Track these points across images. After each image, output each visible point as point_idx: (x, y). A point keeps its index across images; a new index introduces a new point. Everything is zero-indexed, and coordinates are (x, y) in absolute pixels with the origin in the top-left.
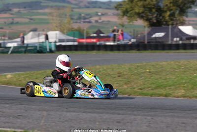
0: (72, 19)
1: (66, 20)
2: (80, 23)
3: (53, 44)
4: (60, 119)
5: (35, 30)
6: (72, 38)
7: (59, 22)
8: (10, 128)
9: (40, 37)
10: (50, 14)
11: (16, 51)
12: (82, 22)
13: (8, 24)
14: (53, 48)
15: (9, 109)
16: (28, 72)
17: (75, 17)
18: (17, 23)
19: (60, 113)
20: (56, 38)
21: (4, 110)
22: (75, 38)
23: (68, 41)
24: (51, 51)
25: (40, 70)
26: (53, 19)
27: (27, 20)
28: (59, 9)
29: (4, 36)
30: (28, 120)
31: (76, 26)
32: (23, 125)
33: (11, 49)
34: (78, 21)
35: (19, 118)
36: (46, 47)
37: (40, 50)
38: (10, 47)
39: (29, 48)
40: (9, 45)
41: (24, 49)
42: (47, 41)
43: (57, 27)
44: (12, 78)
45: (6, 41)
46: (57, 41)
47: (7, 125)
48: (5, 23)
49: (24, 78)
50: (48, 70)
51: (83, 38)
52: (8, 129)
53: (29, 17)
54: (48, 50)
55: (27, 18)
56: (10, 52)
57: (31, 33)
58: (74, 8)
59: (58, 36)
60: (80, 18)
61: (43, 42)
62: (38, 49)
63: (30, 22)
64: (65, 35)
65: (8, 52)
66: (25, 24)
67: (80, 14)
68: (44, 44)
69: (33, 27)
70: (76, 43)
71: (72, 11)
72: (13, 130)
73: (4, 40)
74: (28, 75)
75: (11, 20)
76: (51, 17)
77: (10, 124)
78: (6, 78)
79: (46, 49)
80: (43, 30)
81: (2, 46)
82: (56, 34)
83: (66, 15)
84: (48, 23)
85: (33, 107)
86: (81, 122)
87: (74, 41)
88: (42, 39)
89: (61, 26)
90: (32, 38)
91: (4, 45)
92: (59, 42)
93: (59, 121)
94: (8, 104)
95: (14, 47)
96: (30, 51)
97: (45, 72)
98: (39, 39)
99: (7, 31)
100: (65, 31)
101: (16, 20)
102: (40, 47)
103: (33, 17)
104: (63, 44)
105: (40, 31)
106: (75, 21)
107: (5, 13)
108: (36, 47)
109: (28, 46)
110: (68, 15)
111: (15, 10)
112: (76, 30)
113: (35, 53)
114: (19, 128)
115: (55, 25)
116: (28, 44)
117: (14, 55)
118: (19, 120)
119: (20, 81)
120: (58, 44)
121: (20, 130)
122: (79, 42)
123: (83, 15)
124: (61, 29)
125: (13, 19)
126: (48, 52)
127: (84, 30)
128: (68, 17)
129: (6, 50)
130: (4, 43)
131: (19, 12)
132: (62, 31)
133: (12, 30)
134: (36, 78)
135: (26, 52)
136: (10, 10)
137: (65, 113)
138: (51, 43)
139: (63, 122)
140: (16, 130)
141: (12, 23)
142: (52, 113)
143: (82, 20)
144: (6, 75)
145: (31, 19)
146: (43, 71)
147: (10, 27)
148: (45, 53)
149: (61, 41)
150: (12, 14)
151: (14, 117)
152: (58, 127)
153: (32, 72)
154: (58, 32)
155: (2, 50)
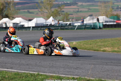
0: (113, 9)
1: (109, 10)
2: (118, 11)
3: (101, 24)
4: (102, 70)
5: (91, 16)
6: (113, 20)
7: (106, 10)
8: (71, 75)
9: (94, 20)
10: (100, 6)
11: (79, 28)
12: (119, 11)
13: (76, 12)
14: (101, 26)
15: (72, 63)
16: (86, 41)
17: (115, 8)
18: (81, 11)
19: (102, 66)
20: (103, 20)
21: (69, 64)
22: (115, 20)
23: (110, 22)
24: (100, 28)
25: (93, 40)
26: (102, 9)
27: (87, 10)
28: (105, 3)
29: (73, 19)
30: (82, 70)
31: (115, 13)
32: (79, 74)
33: (76, 27)
34: (117, 10)
35: (77, 69)
36: (97, 25)
37: (93, 27)
38: (76, 26)
39: (87, 26)
40: (76, 24)
41: (84, 27)
42: (98, 22)
43: (104, 13)
44: (76, 44)
45: (74, 22)
46: (104, 22)
47: (69, 73)
48: (74, 11)
49: (83, 44)
50: (98, 40)
51: (119, 20)
52: (70, 76)
53: (88, 8)
54: (98, 27)
55: (87, 8)
56: (76, 29)
57: (89, 17)
58: (114, 2)
59: (104, 19)
60: (118, 8)
61: (95, 23)
62: (92, 27)
63: (88, 10)
64: (109, 19)
65: (74, 29)
66: (86, 12)
67: (118, 6)
68: (96, 24)
69: (90, 13)
70: (115, 23)
71: (113, 4)
72: (73, 77)
73: (73, 21)
74: (86, 42)
75: (77, 10)
76: (100, 8)
77: (71, 73)
78: (73, 44)
79: (97, 27)
80: (96, 16)
81: (72, 25)
82: (103, 18)
83: (109, 7)
84: (99, 11)
85: (86, 62)
86: (114, 71)
87: (114, 22)
88: (95, 21)
89: (106, 13)
90: (89, 20)
91: (73, 24)
92: (105, 22)
93: (101, 71)
94: (71, 60)
95: (78, 26)
96: (88, 28)
97: (96, 41)
98: (93, 21)
99: (75, 16)
100: (109, 16)
101: (80, 10)
102: (93, 26)
103: (90, 8)
104: (108, 24)
105: (94, 16)
106: (115, 10)
107: (74, 6)
108: (91, 25)
109: (86, 25)
110: (110, 6)
111: (80, 4)
112: (116, 16)
113: (90, 29)
114: (76, 75)
115: (103, 12)
116: (86, 24)
117: (78, 30)
118: (77, 70)
119: (81, 46)
120: (104, 24)
121: (77, 77)
122: (117, 23)
123: (120, 6)
124: (106, 15)
125: (78, 9)
126: (98, 29)
127: (120, 15)
128: (110, 7)
129: (73, 28)
130: (73, 23)
131: (82, 5)
132: (107, 16)
133: (78, 15)
134: (91, 44)
135: (85, 28)
136: (77, 4)
137: (105, 66)
138: (100, 23)
139: (103, 72)
140: (74, 77)
141: (78, 11)
142: (97, 66)
143: (119, 9)
144: (72, 43)
145: (89, 9)
146: (95, 40)
147: (77, 14)
148: (97, 29)
149: (106, 22)
150: (78, 6)
151: (74, 68)
152: (100, 75)
153: (88, 41)
154: (104, 17)
155: (72, 27)
